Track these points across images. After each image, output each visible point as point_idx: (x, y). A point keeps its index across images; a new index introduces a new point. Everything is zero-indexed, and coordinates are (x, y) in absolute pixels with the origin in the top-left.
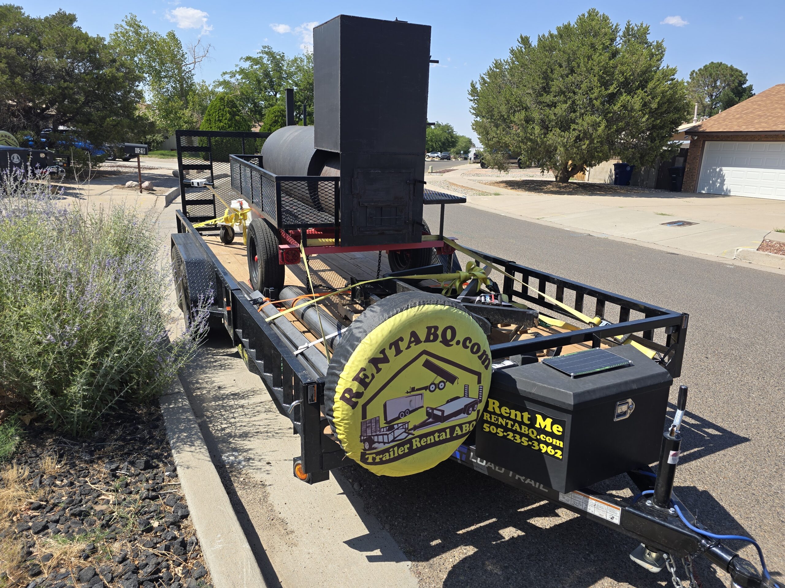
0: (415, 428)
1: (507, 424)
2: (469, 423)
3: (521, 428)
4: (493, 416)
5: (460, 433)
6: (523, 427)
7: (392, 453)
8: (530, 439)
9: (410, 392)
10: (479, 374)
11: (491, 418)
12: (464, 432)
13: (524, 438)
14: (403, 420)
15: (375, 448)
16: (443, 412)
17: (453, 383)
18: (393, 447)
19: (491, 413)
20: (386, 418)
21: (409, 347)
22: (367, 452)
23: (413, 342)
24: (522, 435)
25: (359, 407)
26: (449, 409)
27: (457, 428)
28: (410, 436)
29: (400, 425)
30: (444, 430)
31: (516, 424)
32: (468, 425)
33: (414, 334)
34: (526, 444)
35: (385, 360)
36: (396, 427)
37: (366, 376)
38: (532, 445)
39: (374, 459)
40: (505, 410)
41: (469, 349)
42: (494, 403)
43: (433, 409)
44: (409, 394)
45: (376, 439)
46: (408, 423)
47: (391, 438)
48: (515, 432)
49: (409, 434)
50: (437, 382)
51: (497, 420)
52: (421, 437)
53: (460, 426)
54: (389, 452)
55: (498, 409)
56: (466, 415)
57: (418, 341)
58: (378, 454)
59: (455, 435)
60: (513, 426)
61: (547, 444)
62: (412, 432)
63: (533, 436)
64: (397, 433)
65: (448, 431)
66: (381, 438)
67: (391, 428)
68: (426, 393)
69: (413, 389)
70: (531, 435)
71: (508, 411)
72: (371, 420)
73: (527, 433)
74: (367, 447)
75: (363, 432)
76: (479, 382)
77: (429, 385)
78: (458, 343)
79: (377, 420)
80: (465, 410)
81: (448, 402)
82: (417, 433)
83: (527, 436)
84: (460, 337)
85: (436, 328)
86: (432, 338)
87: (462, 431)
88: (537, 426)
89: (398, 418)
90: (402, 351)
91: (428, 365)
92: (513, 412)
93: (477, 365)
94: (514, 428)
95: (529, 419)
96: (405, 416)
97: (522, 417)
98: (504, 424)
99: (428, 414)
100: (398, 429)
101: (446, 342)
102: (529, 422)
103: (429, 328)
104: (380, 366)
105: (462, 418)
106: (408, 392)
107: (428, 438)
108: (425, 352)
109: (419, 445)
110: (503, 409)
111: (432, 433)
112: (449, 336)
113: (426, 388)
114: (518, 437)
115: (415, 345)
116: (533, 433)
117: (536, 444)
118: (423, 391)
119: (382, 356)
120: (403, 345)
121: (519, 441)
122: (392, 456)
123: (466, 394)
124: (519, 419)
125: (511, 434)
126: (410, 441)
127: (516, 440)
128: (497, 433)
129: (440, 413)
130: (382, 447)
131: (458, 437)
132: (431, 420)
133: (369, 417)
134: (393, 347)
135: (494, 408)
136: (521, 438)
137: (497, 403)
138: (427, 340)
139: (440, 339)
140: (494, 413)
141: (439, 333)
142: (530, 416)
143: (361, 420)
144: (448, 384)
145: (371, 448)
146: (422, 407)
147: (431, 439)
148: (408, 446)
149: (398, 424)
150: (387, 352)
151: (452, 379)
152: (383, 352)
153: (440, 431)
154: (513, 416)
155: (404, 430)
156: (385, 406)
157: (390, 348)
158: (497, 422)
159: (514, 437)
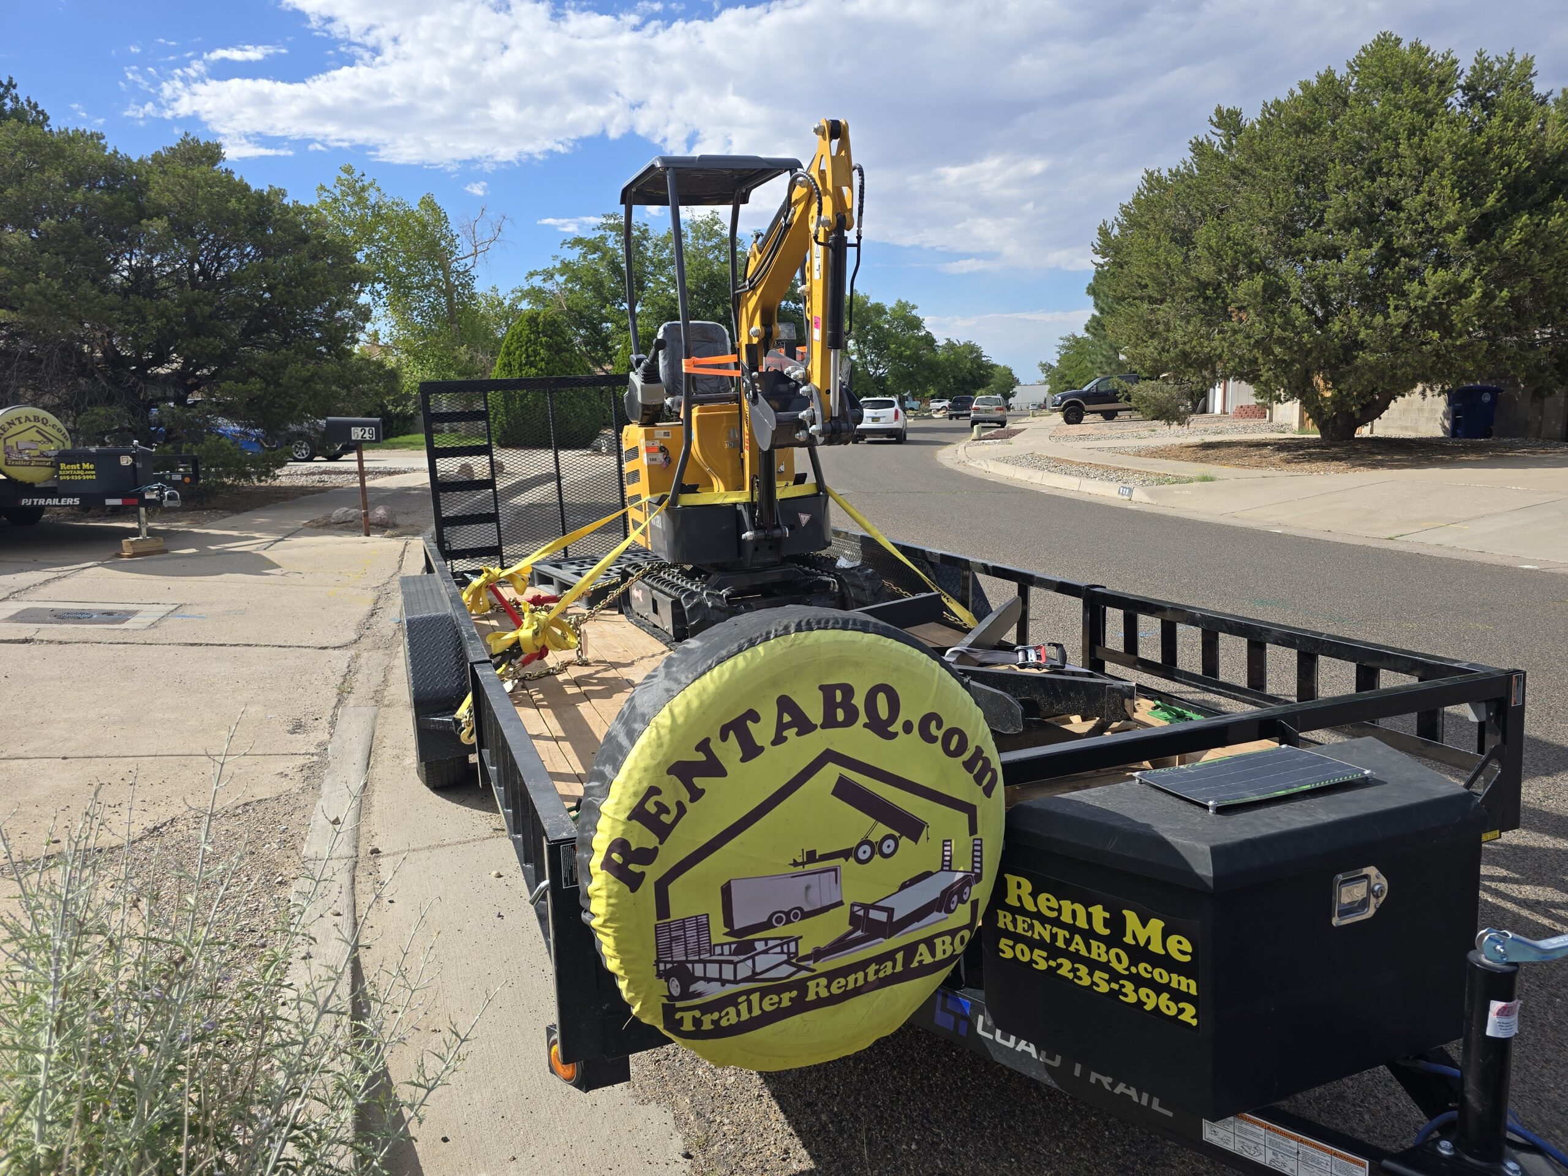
0: (818, 954)
1: (1054, 937)
2: (953, 933)
3: (1089, 948)
4: (1020, 919)
5: (928, 959)
6: (1094, 944)
7: (743, 1008)
8: (1115, 976)
9: (803, 864)
10: (970, 810)
11: (1014, 921)
12: (939, 956)
13: (1098, 974)
14: (781, 930)
15: (699, 995)
16: (890, 911)
17: (915, 839)
18: (748, 993)
19: (1014, 911)
20: (728, 920)
21: (779, 740)
22: (679, 1004)
23: (789, 726)
24: (1093, 966)
25: (648, 888)
26: (903, 905)
27: (922, 948)
28: (803, 974)
29: (771, 943)
30: (890, 956)
31: (1077, 938)
32: (948, 939)
33: (785, 704)
34: (1104, 988)
35: (715, 769)
36: (760, 946)
37: (662, 809)
38: (1120, 992)
39: (697, 1022)
40: (1046, 902)
41: (939, 742)
42: (1019, 886)
43: (866, 907)
44: (800, 869)
45: (699, 970)
46: (796, 940)
47: (744, 970)
48: (1075, 958)
49: (801, 968)
50: (875, 838)
51: (1031, 927)
52: (831, 976)
53: (930, 942)
54: (736, 1005)
55: (1031, 899)
56: (943, 914)
57: (804, 726)
58: (706, 1008)
59: (915, 964)
60: (1068, 942)
61: (1158, 988)
62: (810, 963)
63: (1120, 968)
64: (762, 963)
65: (900, 956)
66: (713, 970)
67: (745, 949)
68: (847, 866)
69: (811, 857)
70: (1114, 964)
71: (1054, 903)
72: (683, 924)
73: (1104, 959)
74: (676, 991)
75: (662, 952)
76: (973, 830)
77: (855, 845)
78: (908, 727)
79: (702, 925)
80: (943, 903)
81: (904, 886)
82: (823, 966)
83: (1105, 967)
84: (912, 711)
85: (848, 691)
86: (840, 715)
87: (933, 953)
88: (1128, 939)
89: (767, 925)
90: (762, 749)
91: (844, 791)
92: (1066, 905)
93: (962, 785)
94: (1072, 949)
95: (1107, 923)
96: (789, 921)
97: (1089, 916)
98: (1048, 940)
99: (854, 920)
100: (765, 952)
101: (880, 728)
102: (1107, 932)
103: (828, 691)
104: (699, 782)
105: (937, 923)
106: (795, 864)
107: (851, 978)
108: (829, 756)
109: (824, 993)
110: (1042, 897)
111: (862, 965)
112: (883, 712)
113: (846, 854)
114: (1083, 970)
115: (798, 734)
116: (1119, 960)
117: (1129, 987)
118: (840, 862)
119: (701, 757)
120: (762, 732)
121: (1086, 981)
122: (745, 1016)
123: (947, 866)
124: (1082, 923)
125: (1067, 964)
126: (801, 986)
127: (1080, 978)
128: (1032, 961)
129: (882, 917)
130: (714, 992)
131: (925, 970)
132: (859, 933)
133: (677, 911)
134: (732, 734)
135: (1019, 898)
136: (1091, 974)
137: (1027, 886)
138: (830, 722)
139: (863, 718)
140: (1022, 911)
141: (859, 701)
142: (1107, 915)
143: (654, 920)
144: (904, 841)
145: (686, 995)
146: (841, 903)
147: (856, 980)
148: (794, 994)
149: (766, 940)
150: (716, 746)
151: (912, 828)
152: (704, 746)
153: (880, 959)
154: (1067, 918)
155: (784, 957)
156: (726, 891)
157: (724, 737)
158: (1029, 934)
159: (1074, 970)
